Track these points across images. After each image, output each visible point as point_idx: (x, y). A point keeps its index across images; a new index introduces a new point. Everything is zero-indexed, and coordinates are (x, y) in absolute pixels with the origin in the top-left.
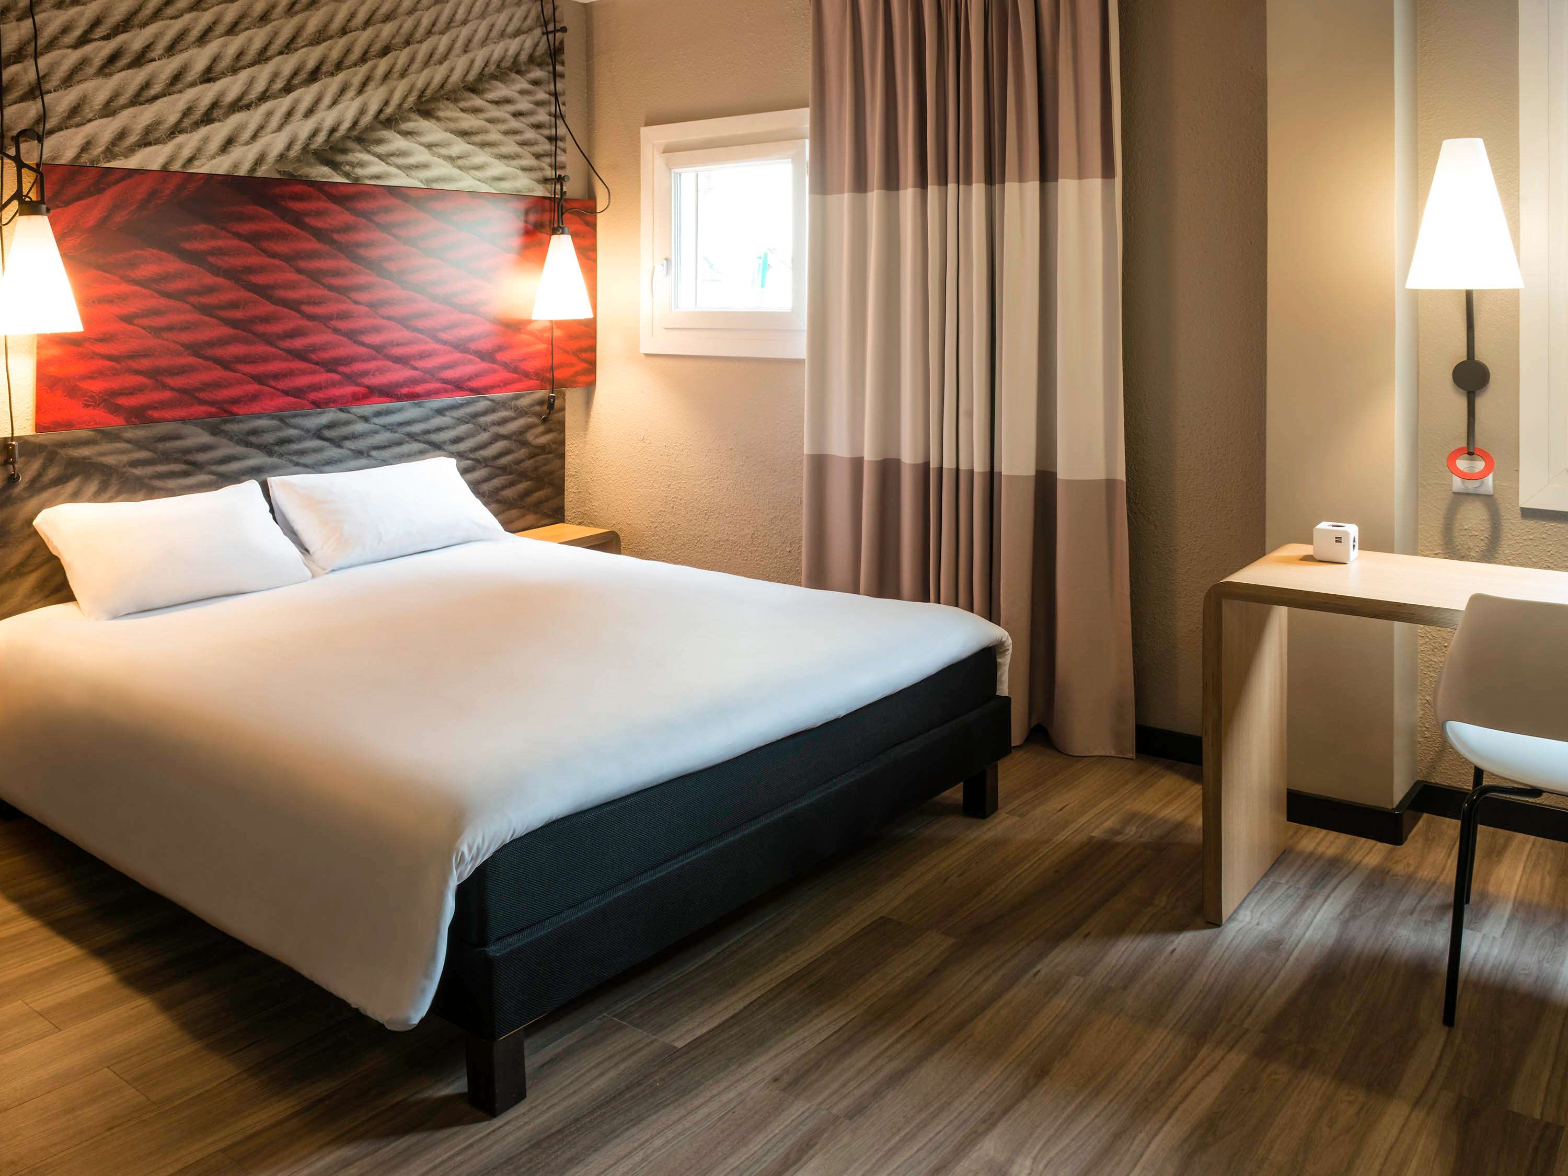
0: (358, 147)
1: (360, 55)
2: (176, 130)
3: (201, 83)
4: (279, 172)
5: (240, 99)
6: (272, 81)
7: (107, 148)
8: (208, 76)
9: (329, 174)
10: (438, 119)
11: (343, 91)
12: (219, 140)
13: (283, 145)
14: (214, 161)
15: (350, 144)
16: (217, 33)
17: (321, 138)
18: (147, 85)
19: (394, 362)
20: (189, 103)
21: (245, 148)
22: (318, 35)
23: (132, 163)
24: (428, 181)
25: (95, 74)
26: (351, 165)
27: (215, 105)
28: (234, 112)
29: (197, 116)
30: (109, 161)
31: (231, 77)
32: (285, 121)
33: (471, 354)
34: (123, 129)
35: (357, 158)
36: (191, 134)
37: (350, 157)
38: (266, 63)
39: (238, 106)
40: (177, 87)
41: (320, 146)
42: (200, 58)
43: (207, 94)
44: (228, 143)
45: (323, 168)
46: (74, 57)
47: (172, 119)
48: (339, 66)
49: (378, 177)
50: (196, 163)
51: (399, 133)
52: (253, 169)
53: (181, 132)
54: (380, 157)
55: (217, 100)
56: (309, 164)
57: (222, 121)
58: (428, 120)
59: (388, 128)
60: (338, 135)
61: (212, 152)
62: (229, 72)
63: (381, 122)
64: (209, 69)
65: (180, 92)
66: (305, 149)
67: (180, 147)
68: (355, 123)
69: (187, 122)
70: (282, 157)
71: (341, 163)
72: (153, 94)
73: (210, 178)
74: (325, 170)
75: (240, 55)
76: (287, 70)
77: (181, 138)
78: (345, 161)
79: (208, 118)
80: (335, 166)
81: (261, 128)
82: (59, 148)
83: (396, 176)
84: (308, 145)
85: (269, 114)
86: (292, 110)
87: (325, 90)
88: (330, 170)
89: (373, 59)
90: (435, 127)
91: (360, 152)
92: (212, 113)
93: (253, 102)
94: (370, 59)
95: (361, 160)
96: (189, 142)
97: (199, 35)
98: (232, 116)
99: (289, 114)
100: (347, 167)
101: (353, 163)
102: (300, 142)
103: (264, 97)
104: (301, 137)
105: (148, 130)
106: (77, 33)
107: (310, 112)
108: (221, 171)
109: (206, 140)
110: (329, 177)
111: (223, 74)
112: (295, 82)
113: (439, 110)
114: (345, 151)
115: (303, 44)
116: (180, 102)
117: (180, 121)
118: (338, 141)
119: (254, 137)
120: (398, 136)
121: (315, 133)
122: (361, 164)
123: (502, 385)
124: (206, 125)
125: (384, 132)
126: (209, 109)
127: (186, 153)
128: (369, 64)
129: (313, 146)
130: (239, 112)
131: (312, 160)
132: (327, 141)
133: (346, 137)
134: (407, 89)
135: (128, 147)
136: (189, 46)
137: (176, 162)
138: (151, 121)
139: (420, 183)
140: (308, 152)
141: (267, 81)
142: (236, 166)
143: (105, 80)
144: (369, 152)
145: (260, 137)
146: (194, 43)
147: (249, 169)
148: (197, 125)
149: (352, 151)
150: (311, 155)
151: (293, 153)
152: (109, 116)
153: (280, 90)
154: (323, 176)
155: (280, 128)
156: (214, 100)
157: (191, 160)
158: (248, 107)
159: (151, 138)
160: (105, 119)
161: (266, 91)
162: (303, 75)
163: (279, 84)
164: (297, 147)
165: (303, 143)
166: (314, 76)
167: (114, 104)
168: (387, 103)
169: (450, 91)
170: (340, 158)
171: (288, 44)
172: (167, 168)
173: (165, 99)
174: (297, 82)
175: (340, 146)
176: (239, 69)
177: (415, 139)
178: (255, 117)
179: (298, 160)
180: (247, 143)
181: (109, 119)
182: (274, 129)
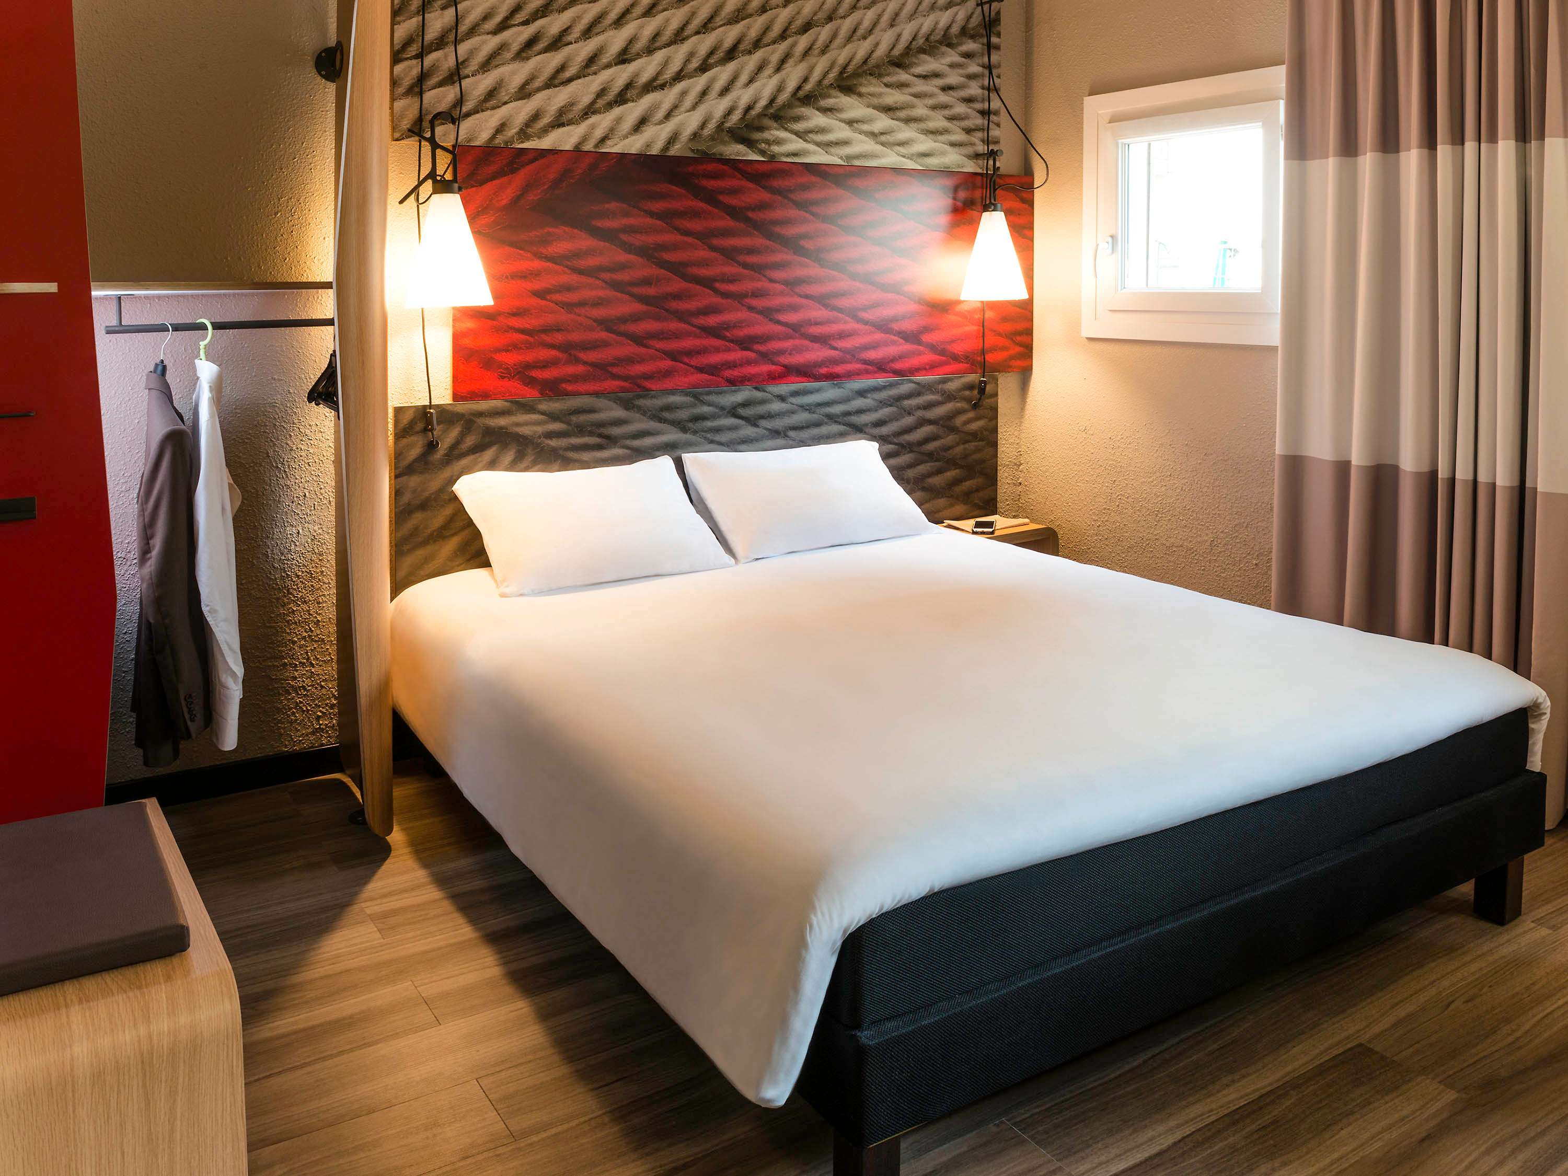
0: (775, 125)
1: (780, 32)
2: (589, 111)
3: (616, 65)
4: (693, 151)
5: (655, 79)
6: (687, 61)
7: (521, 129)
8: (623, 58)
9: (744, 152)
10: (860, 95)
11: (760, 68)
12: (633, 120)
13: (697, 123)
14: (627, 141)
15: (767, 122)
16: (634, 15)
17: (736, 117)
18: (562, 68)
19: (812, 341)
20: (602, 84)
21: (659, 127)
22: (736, 13)
23: (546, 143)
24: (849, 158)
25: (512, 58)
26: (767, 143)
27: (629, 86)
28: (648, 92)
29: (611, 97)
30: (522, 142)
31: (646, 58)
32: (700, 100)
33: (895, 335)
34: (537, 111)
35: (774, 136)
36: (605, 115)
37: (766, 135)
38: (683, 43)
39: (651, 86)
40: (592, 69)
41: (734, 124)
42: (616, 40)
43: (621, 75)
44: (642, 122)
45: (738, 146)
46: (494, 41)
47: (586, 100)
48: (757, 44)
49: (795, 154)
50: (609, 142)
51: (818, 109)
52: (666, 147)
53: (594, 113)
54: (797, 134)
55: (632, 81)
56: (724, 143)
57: (636, 101)
58: (850, 96)
59: (807, 105)
60: (753, 113)
61: (624, 132)
62: (644, 53)
63: (799, 99)
64: (625, 51)
65: (595, 73)
66: (720, 127)
67: (593, 127)
68: (772, 101)
69: (600, 103)
70: (695, 136)
71: (757, 141)
72: (568, 76)
73: (622, 156)
74: (741, 148)
75: (657, 35)
76: (703, 50)
77: (594, 119)
78: (760, 138)
79: (621, 99)
80: (750, 144)
81: (675, 107)
82: (475, 131)
83: (814, 153)
84: (722, 123)
85: (684, 93)
86: (707, 89)
87: (742, 68)
88: (745, 148)
89: (793, 36)
90: (857, 103)
91: (776, 129)
92: (626, 93)
93: (667, 82)
94: (790, 36)
95: (778, 137)
96: (602, 122)
97: (616, 17)
98: (646, 96)
99: (704, 93)
100: (763, 145)
101: (769, 140)
102: (714, 121)
103: (679, 77)
104: (715, 115)
105: (562, 112)
106: (498, 19)
107: (725, 91)
108: (633, 151)
109: (619, 120)
110: (744, 155)
111: (638, 56)
112: (711, 61)
113: (861, 85)
114: (761, 129)
115: (721, 23)
116: (593, 84)
117: (594, 102)
118: (753, 119)
119: (668, 116)
120: (817, 113)
121: (729, 112)
122: (778, 142)
123: (927, 367)
124: (619, 106)
125: (803, 109)
126: (622, 90)
127: (599, 133)
128: (789, 41)
129: (728, 125)
130: (653, 92)
131: (727, 139)
132: (742, 119)
133: (762, 115)
134: (828, 65)
135: (541, 128)
136: (606, 28)
137: (589, 142)
138: (565, 102)
139: (840, 160)
140: (722, 130)
141: (682, 61)
142: (648, 146)
143: (522, 64)
144: (786, 129)
145: (674, 116)
146: (611, 25)
147: (662, 148)
148: (610, 105)
149: (768, 128)
150: (725, 133)
151: (706, 132)
152: (524, 99)
153: (696, 70)
154: (738, 154)
155: (694, 108)
156: (629, 81)
157: (603, 140)
158: (662, 87)
159: (564, 119)
160: (520, 102)
161: (681, 70)
162: (720, 54)
163: (695, 64)
164: (712, 126)
165: (717, 122)
166: (731, 55)
167: (530, 87)
168: (806, 80)
169: (874, 67)
170: (756, 136)
171: (706, 23)
172: (579, 148)
173: (580, 81)
174: (713, 61)
175: (756, 123)
176: (655, 49)
177: (836, 116)
178: (669, 97)
179: (712, 138)
180: (661, 123)
181: (524, 101)
182: (688, 108)
